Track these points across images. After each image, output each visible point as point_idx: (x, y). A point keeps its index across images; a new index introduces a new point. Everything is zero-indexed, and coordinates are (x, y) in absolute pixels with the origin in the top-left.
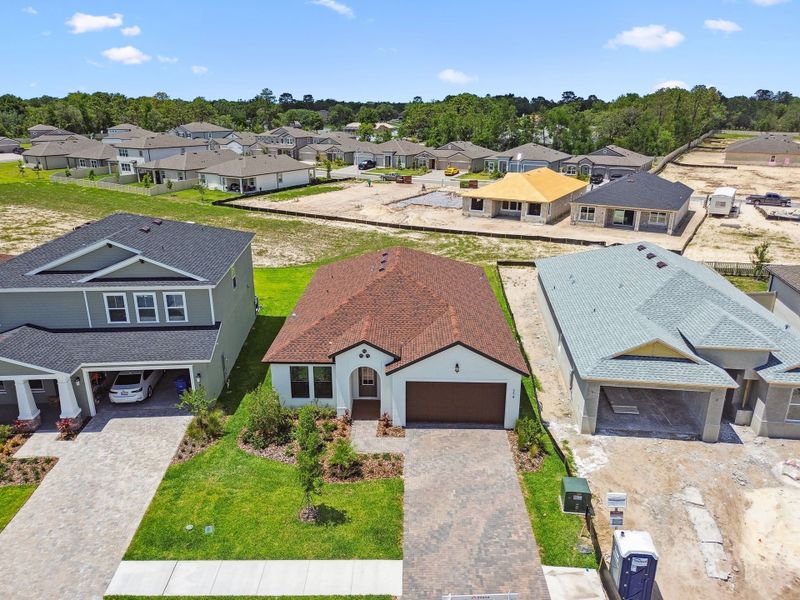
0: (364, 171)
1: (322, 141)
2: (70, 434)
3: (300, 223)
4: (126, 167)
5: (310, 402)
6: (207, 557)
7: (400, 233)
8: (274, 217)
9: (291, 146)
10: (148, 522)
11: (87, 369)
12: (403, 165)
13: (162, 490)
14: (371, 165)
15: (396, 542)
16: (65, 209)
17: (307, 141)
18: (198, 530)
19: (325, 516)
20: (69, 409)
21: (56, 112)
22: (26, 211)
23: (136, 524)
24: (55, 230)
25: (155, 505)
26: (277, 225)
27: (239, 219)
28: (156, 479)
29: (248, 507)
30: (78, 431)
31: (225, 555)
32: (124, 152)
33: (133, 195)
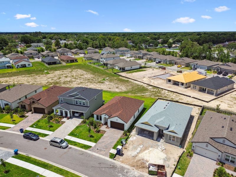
0: (156, 64)
1: (149, 55)
2: (68, 119)
3: (128, 81)
4: (102, 61)
5: (99, 121)
6: (76, 137)
7: (148, 86)
8: (124, 78)
9: (141, 55)
10: (72, 132)
11: (72, 110)
12: (168, 63)
13: (75, 128)
14: (160, 62)
15: (97, 141)
16: (88, 72)
17: (146, 54)
18: (77, 134)
19: (91, 136)
20: (69, 115)
21: (94, 43)
22: (81, 71)
23: (71, 132)
24: (84, 77)
25: (73, 130)
26: (123, 81)
27: (117, 78)
28: (75, 127)
29: (83, 133)
30: (69, 119)
31: (78, 138)
32: (102, 58)
33: (100, 69)
